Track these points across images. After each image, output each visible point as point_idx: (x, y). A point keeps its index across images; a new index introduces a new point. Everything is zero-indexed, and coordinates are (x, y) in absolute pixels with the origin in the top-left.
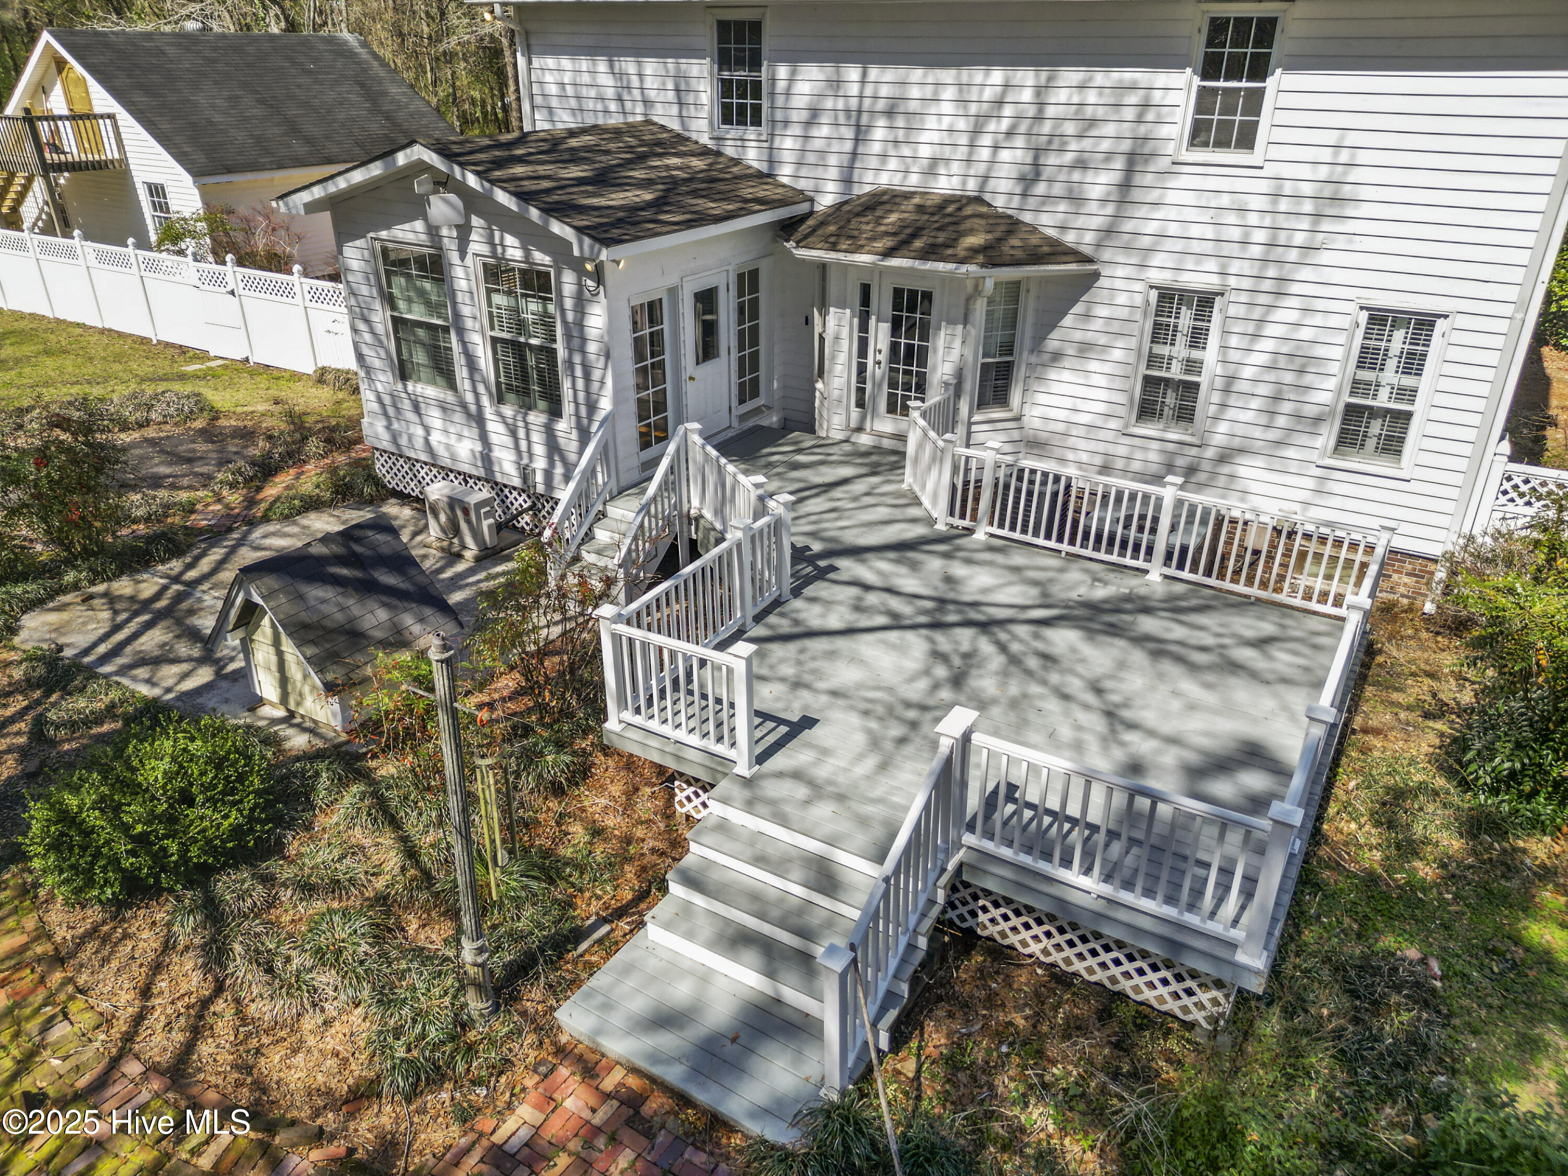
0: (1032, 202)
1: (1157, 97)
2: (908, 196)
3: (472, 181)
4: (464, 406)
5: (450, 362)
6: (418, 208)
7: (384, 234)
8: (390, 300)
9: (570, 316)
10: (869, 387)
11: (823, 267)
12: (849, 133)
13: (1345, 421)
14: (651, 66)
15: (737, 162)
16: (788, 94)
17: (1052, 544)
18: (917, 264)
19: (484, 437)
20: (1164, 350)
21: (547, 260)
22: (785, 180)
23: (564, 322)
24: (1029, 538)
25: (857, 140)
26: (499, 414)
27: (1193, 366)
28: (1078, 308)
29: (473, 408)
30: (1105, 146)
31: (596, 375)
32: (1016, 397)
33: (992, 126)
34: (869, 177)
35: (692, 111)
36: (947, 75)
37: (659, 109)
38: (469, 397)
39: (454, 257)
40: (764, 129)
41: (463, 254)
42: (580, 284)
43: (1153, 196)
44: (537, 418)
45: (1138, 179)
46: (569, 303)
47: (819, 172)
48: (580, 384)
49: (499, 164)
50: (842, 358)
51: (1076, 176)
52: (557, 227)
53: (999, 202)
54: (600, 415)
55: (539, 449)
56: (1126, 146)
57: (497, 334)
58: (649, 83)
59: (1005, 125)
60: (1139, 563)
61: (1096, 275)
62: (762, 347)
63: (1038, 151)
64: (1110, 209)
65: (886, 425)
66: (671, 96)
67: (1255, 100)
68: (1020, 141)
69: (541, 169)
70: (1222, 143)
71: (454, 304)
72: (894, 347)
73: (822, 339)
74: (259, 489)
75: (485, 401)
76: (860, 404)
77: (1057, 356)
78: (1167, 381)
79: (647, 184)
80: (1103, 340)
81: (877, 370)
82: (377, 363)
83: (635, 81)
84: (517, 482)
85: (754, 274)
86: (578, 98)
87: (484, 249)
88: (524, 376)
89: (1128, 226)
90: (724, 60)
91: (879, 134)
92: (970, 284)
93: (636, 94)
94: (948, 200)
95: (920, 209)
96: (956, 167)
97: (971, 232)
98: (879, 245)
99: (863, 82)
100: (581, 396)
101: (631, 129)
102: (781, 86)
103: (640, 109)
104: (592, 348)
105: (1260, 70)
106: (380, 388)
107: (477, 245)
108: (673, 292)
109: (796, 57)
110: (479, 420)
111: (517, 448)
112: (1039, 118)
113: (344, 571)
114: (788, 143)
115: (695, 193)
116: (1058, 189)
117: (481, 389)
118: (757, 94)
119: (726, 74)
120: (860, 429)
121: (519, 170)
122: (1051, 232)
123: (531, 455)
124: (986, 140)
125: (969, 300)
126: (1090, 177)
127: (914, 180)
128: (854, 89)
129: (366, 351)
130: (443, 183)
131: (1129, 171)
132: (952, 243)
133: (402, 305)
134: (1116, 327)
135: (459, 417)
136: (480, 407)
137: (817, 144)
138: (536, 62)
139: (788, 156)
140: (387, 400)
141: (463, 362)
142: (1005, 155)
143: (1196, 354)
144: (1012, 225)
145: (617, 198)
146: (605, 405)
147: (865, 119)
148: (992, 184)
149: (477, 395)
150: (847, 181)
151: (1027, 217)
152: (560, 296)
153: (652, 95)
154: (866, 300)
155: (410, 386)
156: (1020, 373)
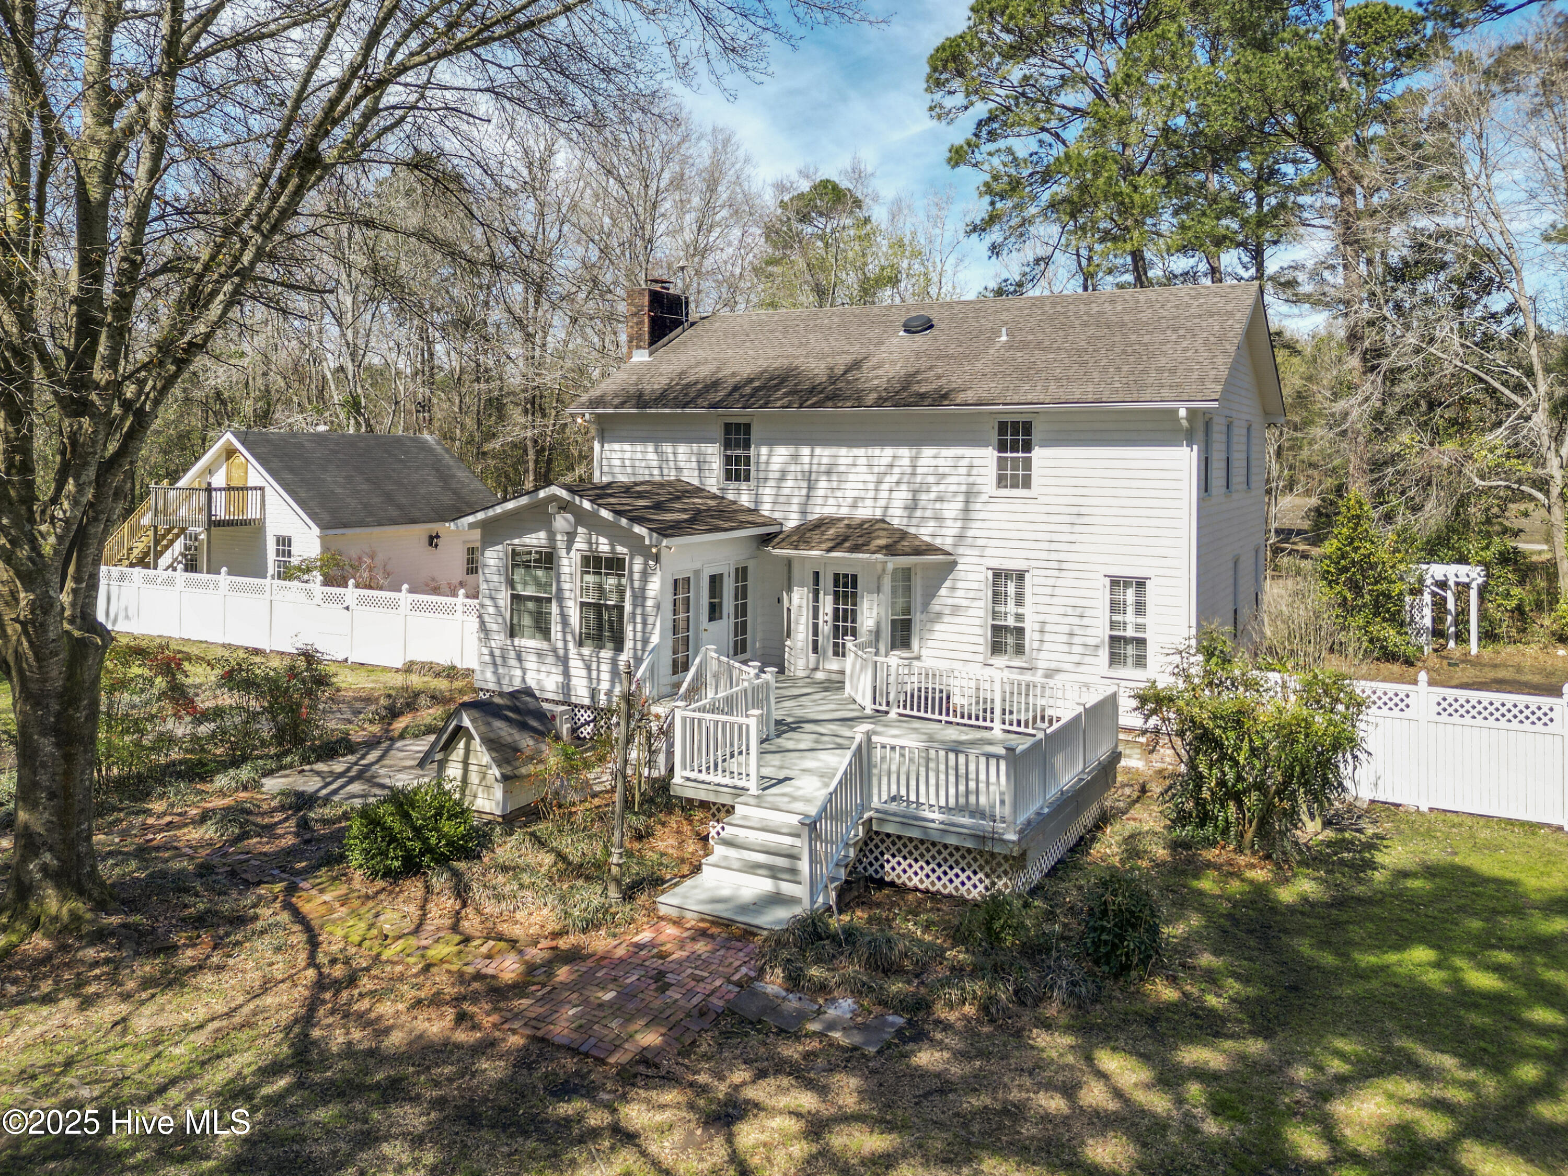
0: (914, 521)
1: (976, 462)
2: (840, 520)
3: (587, 505)
4: (555, 651)
5: (548, 622)
6: (546, 523)
7: (516, 541)
8: (511, 584)
9: (637, 584)
10: (820, 639)
11: (789, 562)
12: (805, 484)
13: (1111, 647)
14: (682, 448)
15: (734, 503)
16: (767, 463)
17: (936, 717)
18: (847, 555)
19: (566, 674)
20: (1002, 609)
21: (625, 550)
22: (766, 513)
23: (632, 588)
24: (922, 714)
25: (809, 488)
26: (581, 655)
27: (1019, 617)
28: (948, 583)
29: (561, 652)
30: (953, 488)
31: (650, 620)
32: (915, 644)
33: (888, 478)
34: (818, 509)
35: (707, 473)
36: (861, 451)
37: (686, 473)
38: (560, 644)
39: (563, 553)
40: (753, 483)
41: (569, 549)
42: (646, 564)
43: (981, 516)
44: (606, 654)
45: (972, 506)
46: (636, 576)
47: (786, 508)
48: (639, 627)
49: (600, 497)
50: (803, 620)
51: (938, 505)
52: (637, 529)
53: (895, 522)
54: (650, 647)
55: (605, 676)
56: (963, 488)
57: (584, 600)
58: (680, 457)
59: (895, 478)
60: (988, 724)
61: (955, 563)
62: (749, 618)
63: (915, 492)
64: (959, 524)
65: (833, 664)
66: (694, 465)
67: (1028, 464)
68: (904, 487)
69: (624, 501)
70: (1015, 486)
71: (559, 582)
72: (836, 611)
73: (789, 610)
74: (390, 724)
75: (571, 645)
76: (815, 649)
77: (939, 615)
78: (1006, 627)
79: (684, 511)
80: (964, 603)
81: (826, 629)
82: (495, 627)
83: (671, 457)
84: (587, 702)
85: (745, 569)
86: (633, 467)
87: (584, 546)
88: (600, 627)
89: (970, 533)
90: (727, 445)
91: (822, 484)
92: (879, 567)
93: (672, 464)
94: (864, 522)
95: (848, 526)
96: (869, 503)
97: (878, 537)
98: (824, 546)
99: (812, 456)
100: (639, 636)
101: (670, 483)
102: (763, 459)
103: (673, 473)
104: (650, 603)
105: (1028, 447)
106: (493, 644)
107: (580, 544)
108: (697, 573)
109: (772, 442)
110: (564, 661)
111: (590, 678)
112: (914, 474)
113: (510, 714)
114: (768, 491)
115: (712, 517)
116: (928, 513)
117: (569, 637)
118: (748, 463)
119: (729, 453)
120: (816, 669)
121: (612, 500)
122: (927, 539)
123: (598, 680)
124: (885, 486)
125: (879, 578)
126: (946, 505)
127: (844, 511)
128: (806, 460)
129: (487, 618)
130: (564, 507)
131: (967, 502)
132: (867, 544)
133: (519, 587)
134: (972, 594)
135: (550, 659)
136: (566, 649)
137: (786, 491)
138: (606, 446)
139: (766, 499)
140: (497, 652)
141: (559, 619)
142: (895, 495)
143: (1020, 611)
144: (904, 535)
145: (669, 517)
146: (655, 639)
147: (813, 477)
148: (891, 512)
149: (565, 641)
150: (804, 513)
151: (912, 530)
152: (631, 572)
153: (682, 465)
154: (816, 581)
155: (517, 641)
156: (916, 628)
